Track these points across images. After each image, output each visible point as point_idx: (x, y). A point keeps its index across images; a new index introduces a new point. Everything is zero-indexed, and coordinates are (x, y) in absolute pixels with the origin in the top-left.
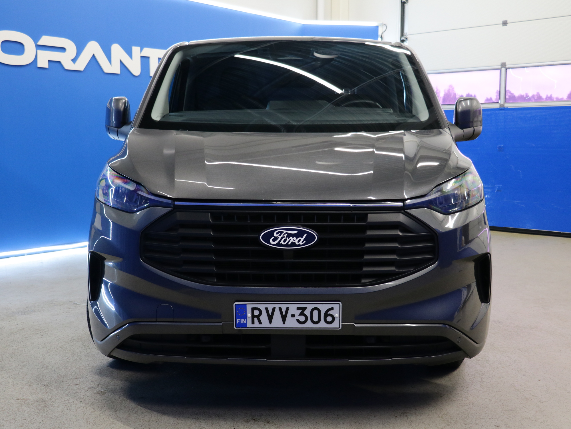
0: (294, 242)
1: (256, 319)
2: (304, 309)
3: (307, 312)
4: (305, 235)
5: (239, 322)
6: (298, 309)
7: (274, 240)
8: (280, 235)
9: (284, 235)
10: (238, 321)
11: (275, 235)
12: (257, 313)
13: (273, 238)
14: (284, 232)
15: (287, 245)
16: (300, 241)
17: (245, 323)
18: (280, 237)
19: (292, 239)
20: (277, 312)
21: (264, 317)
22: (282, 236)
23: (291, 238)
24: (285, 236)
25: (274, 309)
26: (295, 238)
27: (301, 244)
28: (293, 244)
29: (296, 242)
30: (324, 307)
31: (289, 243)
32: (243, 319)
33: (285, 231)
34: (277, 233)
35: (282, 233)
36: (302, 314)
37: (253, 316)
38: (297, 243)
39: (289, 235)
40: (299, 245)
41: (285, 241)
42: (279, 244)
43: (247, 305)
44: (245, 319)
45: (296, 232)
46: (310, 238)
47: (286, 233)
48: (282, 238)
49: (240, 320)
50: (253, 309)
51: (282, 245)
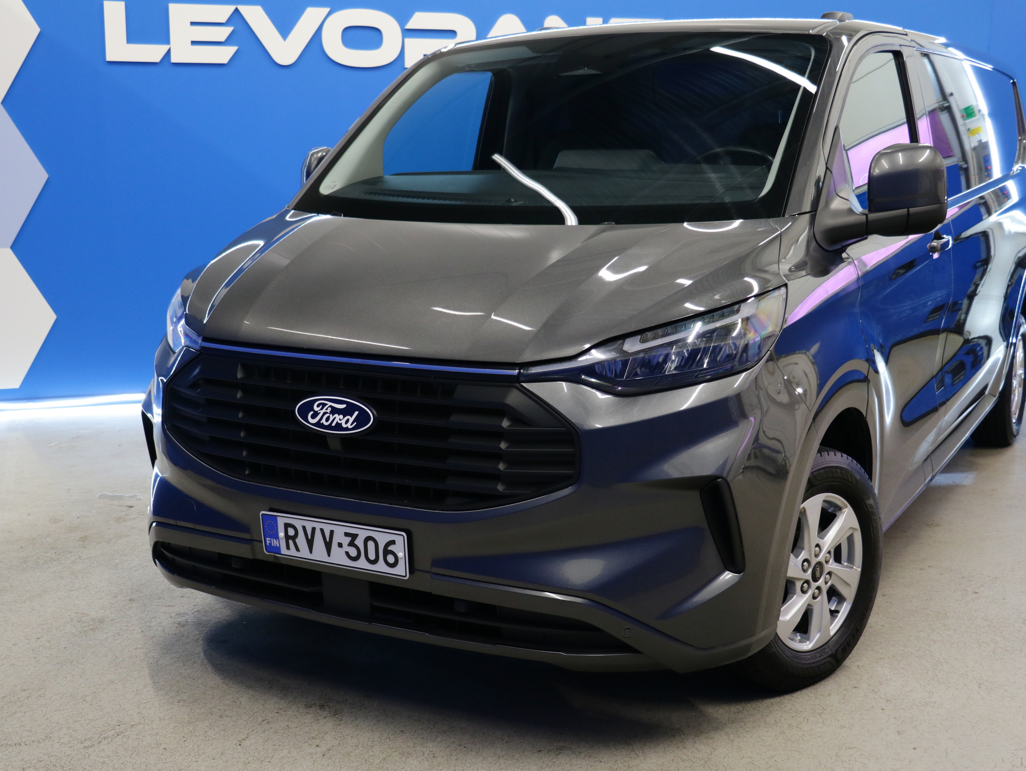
0: (339, 422)
1: (291, 542)
2: (354, 537)
3: (359, 542)
4: (356, 413)
5: (270, 544)
6: (347, 534)
7: (313, 417)
8: (322, 409)
9: (327, 409)
10: (268, 542)
11: (316, 408)
12: (291, 532)
13: (312, 413)
14: (327, 404)
15: (329, 427)
16: (348, 421)
17: (278, 546)
18: (322, 412)
19: (338, 418)
20: (318, 534)
21: (301, 541)
22: (324, 410)
23: (336, 415)
24: (328, 411)
25: (314, 529)
26: (341, 417)
27: (350, 427)
28: (339, 427)
29: (343, 422)
30: (382, 537)
31: (334, 424)
32: (274, 540)
33: (330, 404)
34: (318, 406)
35: (324, 405)
36: (352, 544)
37: (287, 537)
38: (344, 426)
39: (334, 411)
40: (347, 429)
41: (327, 420)
42: (319, 424)
43: (278, 518)
44: (277, 540)
45: (343, 406)
46: (362, 419)
47: (331, 406)
48: (325, 413)
49: (271, 541)
50: (287, 526)
51: (322, 426)
